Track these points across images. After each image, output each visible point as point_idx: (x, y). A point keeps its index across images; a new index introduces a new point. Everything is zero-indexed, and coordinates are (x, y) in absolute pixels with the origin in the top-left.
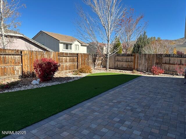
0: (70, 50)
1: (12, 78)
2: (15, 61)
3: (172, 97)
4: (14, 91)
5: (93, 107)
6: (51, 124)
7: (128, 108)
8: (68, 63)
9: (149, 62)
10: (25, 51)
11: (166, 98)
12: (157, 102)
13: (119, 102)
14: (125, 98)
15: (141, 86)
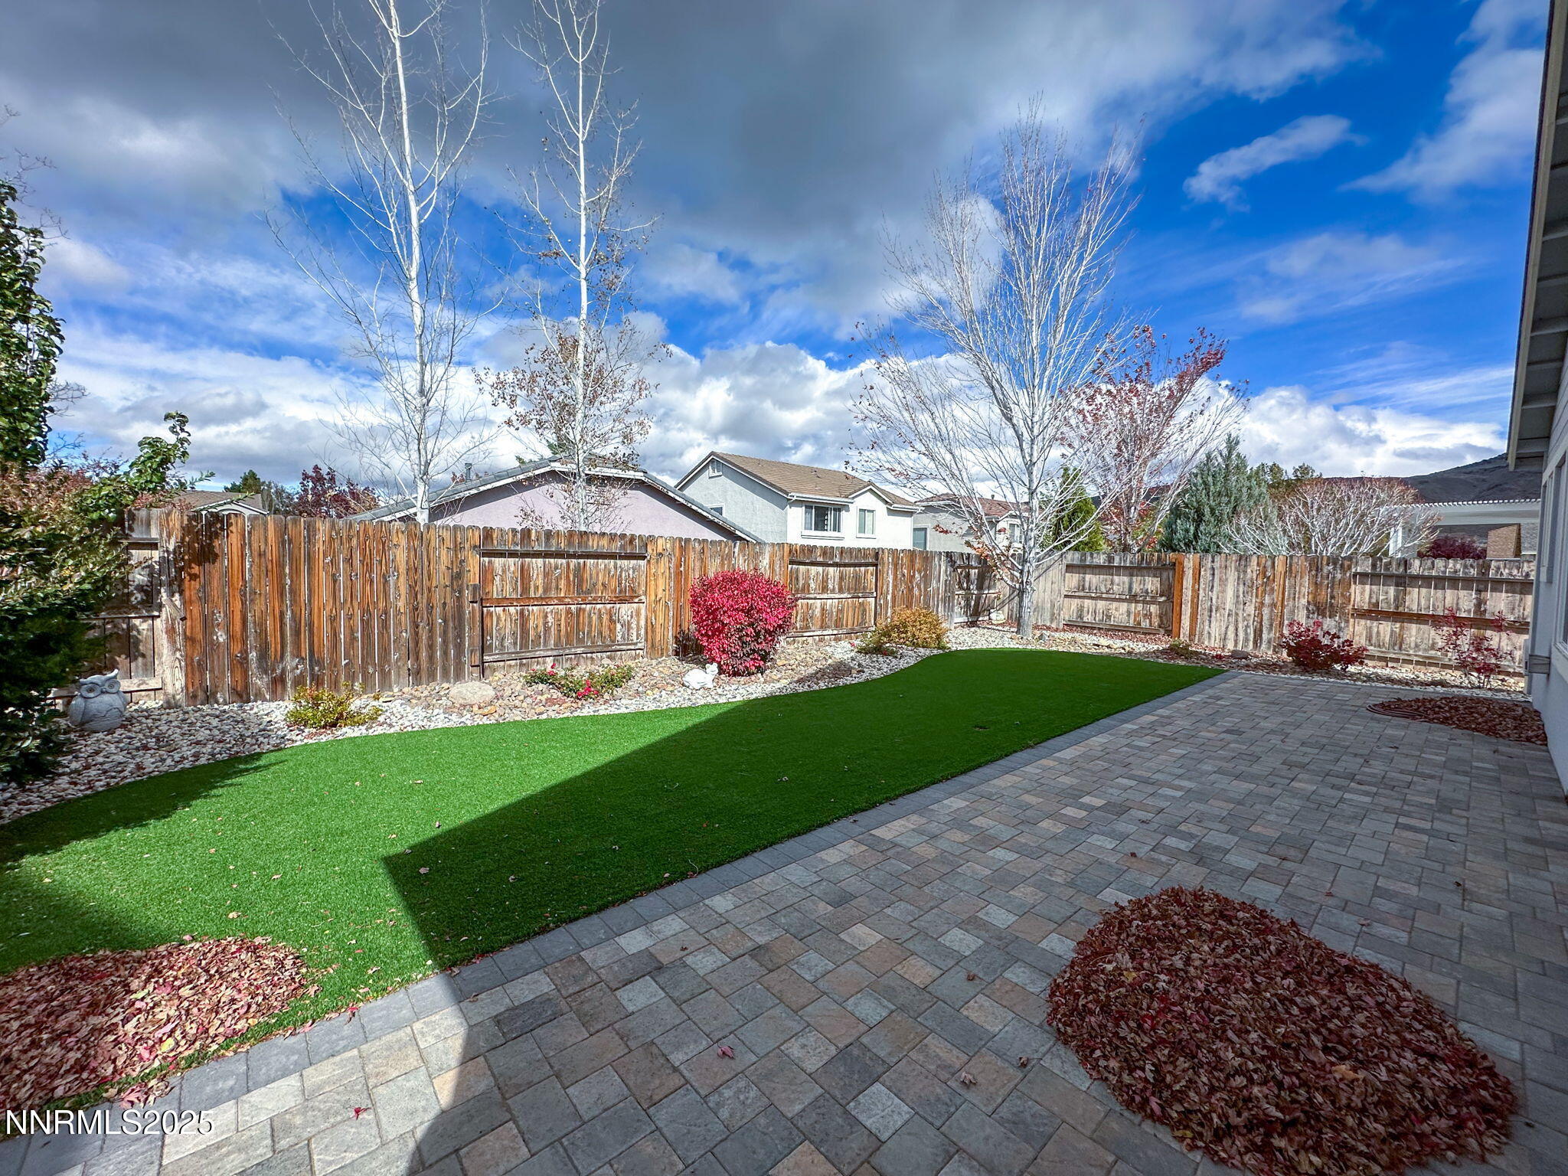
0: (836, 534)
1: (604, 655)
2: (620, 584)
3: (1444, 806)
4: (617, 712)
5: (980, 821)
6: (793, 879)
7: (1171, 841)
8: (832, 596)
9: (1267, 600)
10: (660, 542)
11: (1406, 807)
12: (1352, 828)
13: (1120, 810)
14: (1150, 789)
15: (1228, 731)
